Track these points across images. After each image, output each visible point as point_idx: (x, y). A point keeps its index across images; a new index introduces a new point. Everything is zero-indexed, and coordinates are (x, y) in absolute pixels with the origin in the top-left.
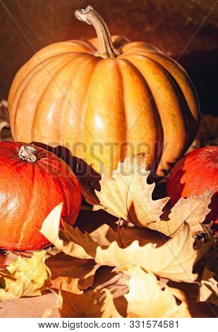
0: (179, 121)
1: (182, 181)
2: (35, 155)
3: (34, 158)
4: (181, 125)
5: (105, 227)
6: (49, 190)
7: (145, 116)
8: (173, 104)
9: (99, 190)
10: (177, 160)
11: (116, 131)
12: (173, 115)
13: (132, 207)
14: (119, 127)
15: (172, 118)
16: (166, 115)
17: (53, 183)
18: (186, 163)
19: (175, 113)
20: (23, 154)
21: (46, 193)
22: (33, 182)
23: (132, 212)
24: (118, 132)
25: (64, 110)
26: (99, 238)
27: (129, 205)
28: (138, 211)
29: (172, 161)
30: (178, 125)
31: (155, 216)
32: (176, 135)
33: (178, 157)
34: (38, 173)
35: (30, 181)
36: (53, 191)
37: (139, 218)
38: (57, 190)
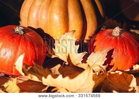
0: (94, 17)
1: (94, 45)
2: (23, 31)
3: (22, 33)
4: (95, 19)
5: (59, 66)
6: (27, 47)
7: (78, 14)
8: (91, 9)
9: (54, 48)
10: (94, 35)
11: (63, 21)
12: (91, 14)
13: (69, 56)
14: (64, 19)
15: (91, 16)
16: (88, 14)
17: (29, 44)
18: (97, 36)
19: (92, 13)
20: (17, 31)
21: (25, 49)
22: (19, 44)
23: (69, 58)
24: (64, 22)
25: (40, 11)
26: (55, 71)
27: (67, 56)
28: (71, 59)
29: (91, 36)
30: (94, 19)
31: (79, 61)
32: (93, 23)
33: (94, 34)
34: (22, 39)
35: (18, 43)
36: (29, 48)
37: (72, 62)
38: (31, 47)
